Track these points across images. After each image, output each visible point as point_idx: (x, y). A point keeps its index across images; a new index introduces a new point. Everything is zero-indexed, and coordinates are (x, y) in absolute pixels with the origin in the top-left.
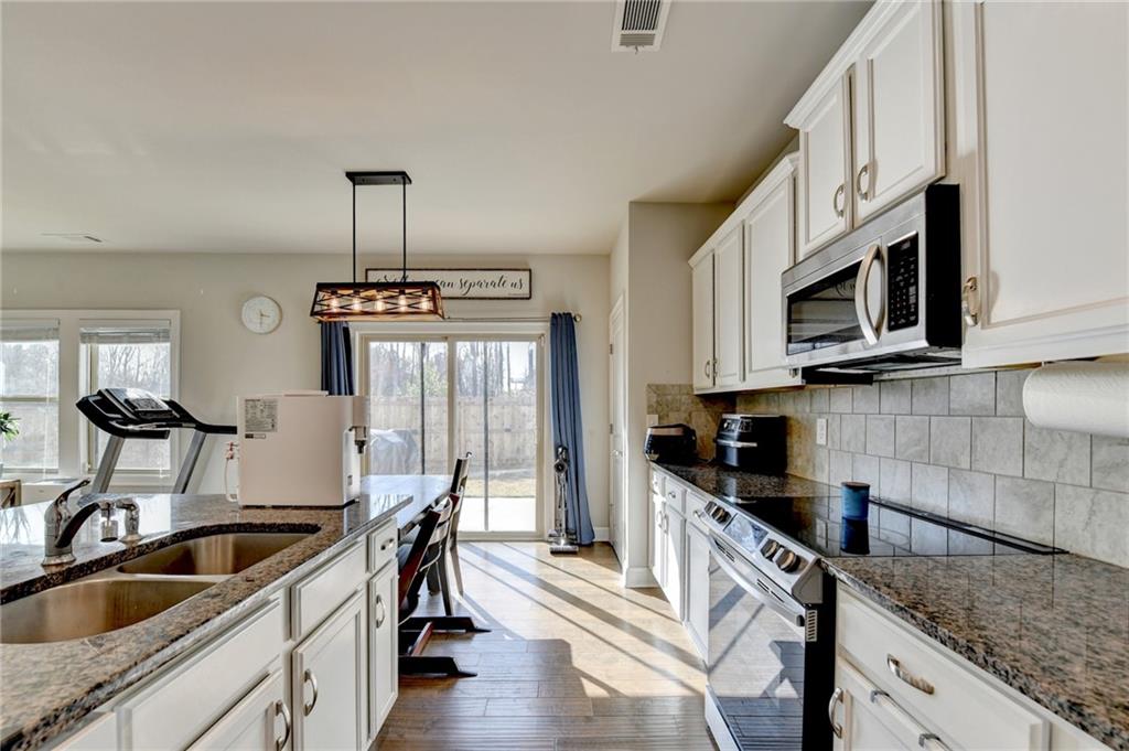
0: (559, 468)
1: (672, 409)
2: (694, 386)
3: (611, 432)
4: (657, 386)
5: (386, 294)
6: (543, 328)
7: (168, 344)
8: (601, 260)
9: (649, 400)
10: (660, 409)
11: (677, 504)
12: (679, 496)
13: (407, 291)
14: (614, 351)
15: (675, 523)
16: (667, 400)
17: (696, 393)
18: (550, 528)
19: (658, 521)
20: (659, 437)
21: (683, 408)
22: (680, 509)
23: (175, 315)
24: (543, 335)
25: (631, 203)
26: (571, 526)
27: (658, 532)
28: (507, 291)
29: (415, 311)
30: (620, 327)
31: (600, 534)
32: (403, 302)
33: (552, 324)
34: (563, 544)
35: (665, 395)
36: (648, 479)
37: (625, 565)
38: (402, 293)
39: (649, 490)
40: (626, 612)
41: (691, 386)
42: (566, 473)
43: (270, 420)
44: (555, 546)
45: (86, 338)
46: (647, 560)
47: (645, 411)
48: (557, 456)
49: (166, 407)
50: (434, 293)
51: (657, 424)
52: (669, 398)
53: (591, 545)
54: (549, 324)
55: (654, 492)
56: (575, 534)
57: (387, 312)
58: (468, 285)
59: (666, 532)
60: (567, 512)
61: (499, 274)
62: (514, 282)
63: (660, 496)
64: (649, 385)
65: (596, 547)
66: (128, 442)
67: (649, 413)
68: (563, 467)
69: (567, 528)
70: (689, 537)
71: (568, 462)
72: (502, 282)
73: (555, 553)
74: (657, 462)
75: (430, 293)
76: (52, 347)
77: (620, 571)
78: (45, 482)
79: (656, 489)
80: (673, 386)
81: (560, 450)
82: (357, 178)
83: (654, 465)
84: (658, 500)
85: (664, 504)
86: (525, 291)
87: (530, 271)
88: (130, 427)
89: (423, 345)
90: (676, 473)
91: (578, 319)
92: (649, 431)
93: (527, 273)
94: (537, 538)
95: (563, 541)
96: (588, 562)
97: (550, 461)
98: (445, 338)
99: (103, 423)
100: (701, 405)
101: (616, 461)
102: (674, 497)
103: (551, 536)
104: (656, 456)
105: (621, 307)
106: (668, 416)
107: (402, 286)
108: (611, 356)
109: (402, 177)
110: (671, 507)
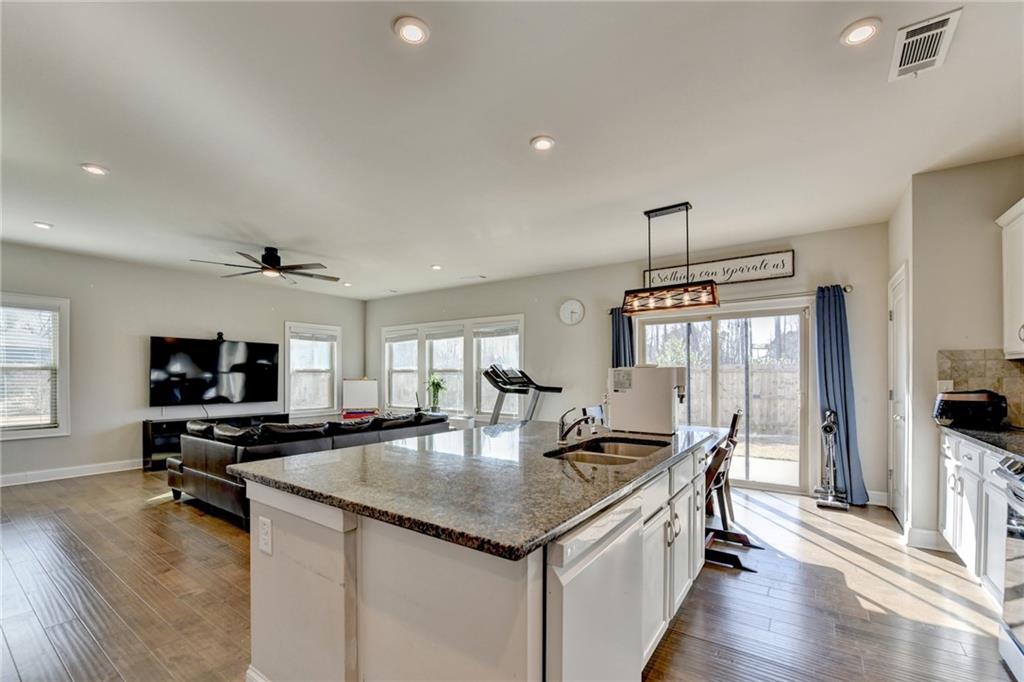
0: (827, 429)
1: (973, 375)
2: (1005, 351)
3: (891, 399)
4: (952, 353)
5: (673, 293)
6: (809, 302)
7: (517, 336)
8: (879, 229)
9: (940, 366)
10: (955, 375)
11: (974, 466)
12: (976, 458)
13: (690, 289)
14: (894, 316)
15: (971, 485)
16: (966, 366)
17: (1007, 357)
18: (816, 484)
19: (951, 483)
20: (954, 402)
21: (988, 374)
22: (977, 471)
23: (521, 317)
24: (808, 308)
25: (915, 176)
26: (840, 485)
27: (950, 495)
28: (770, 272)
29: (696, 303)
30: (902, 295)
31: (876, 498)
32: (686, 298)
33: (819, 298)
34: (830, 501)
35: (965, 360)
36: (939, 443)
37: (907, 526)
38: (686, 291)
39: (940, 455)
40: (907, 564)
41: (1002, 351)
42: (835, 434)
43: (628, 382)
44: (821, 501)
45: (477, 334)
46: (937, 521)
47: (936, 377)
48: (824, 418)
49: (520, 375)
50: (712, 289)
51: (951, 390)
52: (969, 363)
53: (864, 506)
54: (814, 298)
55: (947, 457)
56: (846, 492)
57: (675, 306)
58: (730, 271)
59: (961, 494)
60: (835, 472)
61: (761, 258)
62: (778, 263)
63: (954, 460)
64: (940, 352)
65: (870, 509)
66: (507, 395)
67: (940, 379)
68: (831, 429)
69: (835, 487)
70: (987, 496)
71: (837, 423)
72: (764, 265)
73: (820, 506)
74: (951, 426)
75: (709, 288)
76: (460, 341)
77: (901, 530)
78: (459, 417)
79: (949, 453)
80: (975, 351)
81: (828, 413)
82: (651, 214)
83: (946, 430)
84: (950, 465)
85: (958, 467)
86: (788, 269)
87: (793, 251)
88: (508, 387)
89: (689, 325)
90: (973, 436)
91: (848, 290)
92: (940, 397)
93: (790, 254)
94: (802, 491)
95: (831, 498)
96: (860, 519)
97: (816, 423)
98: (709, 318)
99: (495, 384)
100: (1017, 371)
101: (897, 427)
102: (970, 459)
103: (816, 491)
104: (949, 422)
105: (903, 276)
106: (967, 382)
107: (685, 287)
108: (890, 323)
109: (686, 205)
110: (967, 469)
